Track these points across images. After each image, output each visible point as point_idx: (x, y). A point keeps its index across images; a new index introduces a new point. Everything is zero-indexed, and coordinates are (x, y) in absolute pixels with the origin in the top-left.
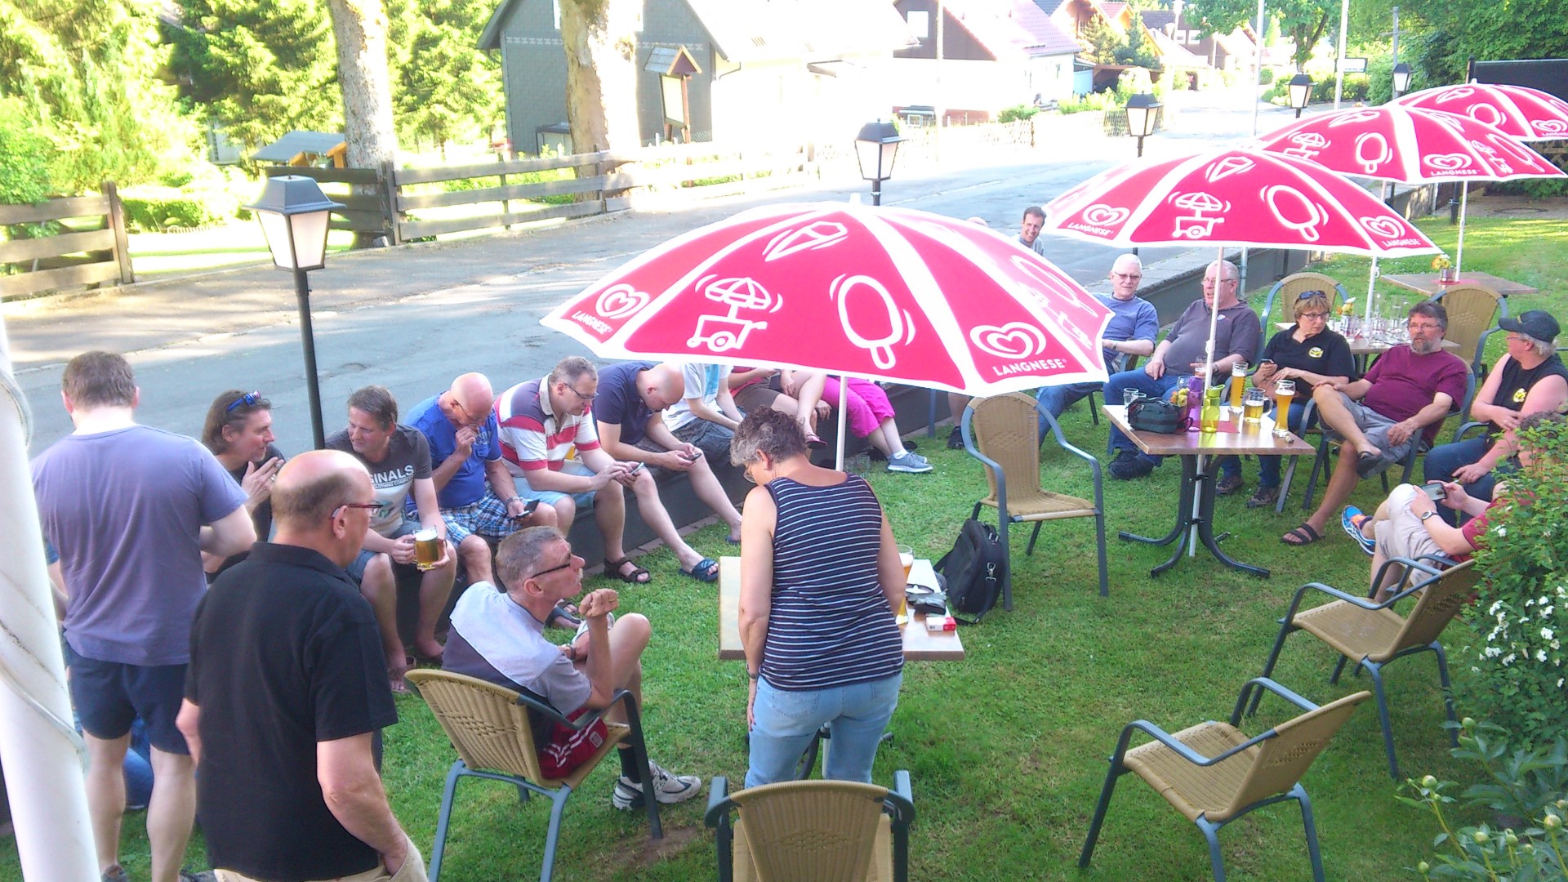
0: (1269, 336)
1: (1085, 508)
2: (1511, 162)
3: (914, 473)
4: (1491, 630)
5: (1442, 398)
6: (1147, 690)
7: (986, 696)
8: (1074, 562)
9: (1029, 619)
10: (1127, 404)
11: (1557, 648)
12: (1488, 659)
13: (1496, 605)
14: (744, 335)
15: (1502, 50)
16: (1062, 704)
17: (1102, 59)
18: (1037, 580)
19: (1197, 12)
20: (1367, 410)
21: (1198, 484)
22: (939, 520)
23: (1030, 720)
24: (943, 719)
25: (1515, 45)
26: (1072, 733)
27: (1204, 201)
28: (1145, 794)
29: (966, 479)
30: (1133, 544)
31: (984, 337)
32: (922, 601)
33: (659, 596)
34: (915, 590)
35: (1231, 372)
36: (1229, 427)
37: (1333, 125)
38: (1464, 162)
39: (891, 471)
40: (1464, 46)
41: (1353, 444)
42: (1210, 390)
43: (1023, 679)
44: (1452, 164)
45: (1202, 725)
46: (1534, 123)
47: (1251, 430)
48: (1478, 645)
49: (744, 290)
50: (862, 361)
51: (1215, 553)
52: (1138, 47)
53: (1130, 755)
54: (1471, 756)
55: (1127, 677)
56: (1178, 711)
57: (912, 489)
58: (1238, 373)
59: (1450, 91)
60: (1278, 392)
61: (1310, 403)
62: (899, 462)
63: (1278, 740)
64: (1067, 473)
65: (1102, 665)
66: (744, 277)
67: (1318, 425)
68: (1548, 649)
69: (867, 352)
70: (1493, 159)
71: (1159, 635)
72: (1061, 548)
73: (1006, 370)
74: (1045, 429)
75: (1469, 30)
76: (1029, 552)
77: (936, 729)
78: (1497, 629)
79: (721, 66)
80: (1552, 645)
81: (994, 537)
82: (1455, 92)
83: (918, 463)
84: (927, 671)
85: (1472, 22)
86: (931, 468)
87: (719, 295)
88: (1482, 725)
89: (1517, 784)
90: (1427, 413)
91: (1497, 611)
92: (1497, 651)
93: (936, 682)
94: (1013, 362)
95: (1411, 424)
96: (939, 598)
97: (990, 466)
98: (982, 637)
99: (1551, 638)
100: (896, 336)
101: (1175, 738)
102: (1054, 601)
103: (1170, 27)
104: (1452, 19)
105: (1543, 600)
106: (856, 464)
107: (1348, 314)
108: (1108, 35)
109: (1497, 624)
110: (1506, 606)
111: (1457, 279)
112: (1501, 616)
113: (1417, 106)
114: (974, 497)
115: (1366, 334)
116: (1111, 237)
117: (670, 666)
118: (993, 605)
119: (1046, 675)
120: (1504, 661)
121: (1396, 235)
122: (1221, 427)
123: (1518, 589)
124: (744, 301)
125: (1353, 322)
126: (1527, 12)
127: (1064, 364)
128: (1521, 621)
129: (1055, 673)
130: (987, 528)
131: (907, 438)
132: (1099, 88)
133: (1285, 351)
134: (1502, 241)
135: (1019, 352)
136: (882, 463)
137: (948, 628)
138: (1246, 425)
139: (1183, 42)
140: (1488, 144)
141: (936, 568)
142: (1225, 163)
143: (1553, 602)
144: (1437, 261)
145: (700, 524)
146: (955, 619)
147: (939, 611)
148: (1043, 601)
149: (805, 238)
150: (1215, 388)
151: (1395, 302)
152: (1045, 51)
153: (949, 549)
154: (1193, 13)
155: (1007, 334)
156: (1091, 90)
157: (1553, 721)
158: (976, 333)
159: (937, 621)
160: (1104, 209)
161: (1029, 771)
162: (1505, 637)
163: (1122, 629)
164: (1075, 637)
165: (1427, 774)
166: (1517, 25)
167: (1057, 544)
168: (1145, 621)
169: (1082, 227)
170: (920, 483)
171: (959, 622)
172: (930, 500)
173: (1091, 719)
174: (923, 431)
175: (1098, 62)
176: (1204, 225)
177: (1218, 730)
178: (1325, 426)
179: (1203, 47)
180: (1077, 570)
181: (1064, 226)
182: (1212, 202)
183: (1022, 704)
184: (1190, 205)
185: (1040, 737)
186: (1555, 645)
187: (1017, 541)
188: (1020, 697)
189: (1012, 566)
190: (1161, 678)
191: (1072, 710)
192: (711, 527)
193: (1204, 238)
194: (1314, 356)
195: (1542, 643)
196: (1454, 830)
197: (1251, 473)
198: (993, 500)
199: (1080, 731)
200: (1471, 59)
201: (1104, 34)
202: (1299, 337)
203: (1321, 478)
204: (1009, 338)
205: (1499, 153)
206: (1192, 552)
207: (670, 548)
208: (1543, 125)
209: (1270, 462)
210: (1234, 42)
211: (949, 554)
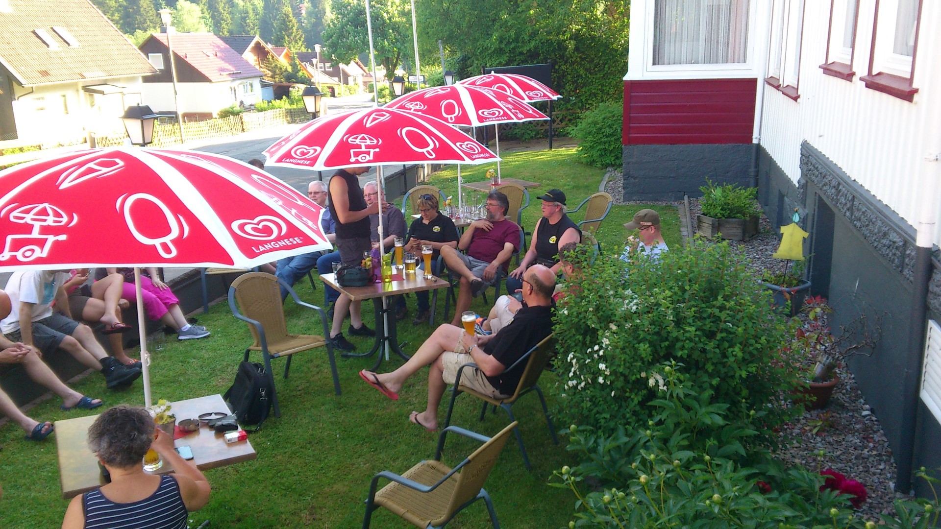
0: (409, 224)
1: (319, 341)
2: (522, 112)
3: (198, 339)
4: (570, 371)
5: (508, 246)
6: (376, 449)
7: (272, 479)
8: (316, 377)
9: (293, 421)
10: (336, 272)
11: (608, 374)
12: (570, 388)
13: (571, 356)
14: (48, 246)
15: (495, 63)
16: (324, 471)
17: (277, 80)
18: (294, 393)
19: (328, 52)
20: (471, 258)
21: (385, 315)
22: (220, 367)
23: (305, 487)
24: (244, 501)
25: (502, 61)
26: (334, 489)
27: (366, 139)
28: (387, 518)
29: (235, 336)
30: (351, 359)
31: (241, 227)
32: (219, 423)
33: (10, 460)
34: (213, 417)
35: (394, 244)
36: (398, 278)
37: (427, 96)
38: (499, 113)
39: (181, 340)
40: (476, 62)
41: (466, 278)
42: (384, 257)
43: (296, 461)
44: (494, 114)
45: (418, 465)
46: (527, 93)
47: (411, 277)
48: (564, 381)
49: (44, 212)
50: (151, 254)
51: (401, 355)
52: (298, 72)
53: (379, 496)
54: (578, 447)
55: (363, 444)
56: (398, 458)
57: (198, 349)
58: (398, 245)
59: (481, 78)
60: (423, 252)
61: (440, 257)
62: (186, 333)
63: (470, 464)
64: (301, 322)
65: (346, 440)
66: (42, 203)
67: (445, 271)
68: (604, 376)
69: (154, 247)
70: (513, 111)
71: (377, 413)
72: (306, 370)
73: (262, 249)
74: (285, 294)
75: (478, 54)
76: (286, 376)
77: (240, 509)
78: (573, 370)
79: (18, 91)
80: (606, 373)
81: (262, 370)
82: (484, 78)
83: (199, 332)
84: (228, 470)
85: (478, 49)
86: (209, 333)
87: (23, 218)
88: (581, 428)
89: (605, 459)
90: (502, 256)
91: (571, 359)
92: (575, 382)
93: (235, 477)
94: (266, 242)
95: (496, 263)
96: (231, 417)
97: (253, 324)
98: (263, 439)
99: (605, 369)
100: (175, 233)
101: (404, 477)
102: (308, 405)
103: (314, 61)
104: (469, 47)
105: (596, 348)
106: (154, 339)
107: (450, 205)
108: (279, 66)
109: (573, 366)
110: (577, 355)
111: (500, 183)
112: (574, 361)
113: (469, 84)
114: (243, 347)
115: (462, 216)
116: (312, 165)
117: (26, 511)
118: (267, 416)
119: (311, 454)
120: (579, 387)
121: (477, 152)
122: (393, 278)
123: (580, 344)
124: (45, 220)
125: (453, 209)
126: (505, 42)
127: (301, 240)
128: (587, 362)
129: (316, 452)
130: (257, 366)
131: (189, 316)
132: (278, 97)
133: (420, 231)
134: (513, 163)
135: (270, 236)
136: (174, 336)
137: (242, 439)
138: (408, 275)
139: (323, 70)
140: (509, 103)
141: (226, 397)
142: (373, 116)
143: (601, 348)
144: (488, 173)
145: (38, 400)
146: (245, 431)
147: (233, 428)
148: (301, 406)
149: (90, 171)
150: (387, 255)
151: (473, 196)
152: (240, 75)
153: (231, 384)
154: (326, 52)
155: (258, 224)
156: (273, 98)
157: (613, 417)
158: (235, 225)
159: (233, 435)
160: (305, 148)
161: (309, 522)
162: (578, 373)
163: (354, 414)
164: (325, 425)
165: (564, 465)
166: (501, 49)
167: (303, 368)
168: (367, 406)
169: (291, 160)
170: (203, 345)
171: (249, 432)
172: (212, 354)
173: (344, 477)
174: (201, 310)
175: (275, 82)
176: (368, 153)
177: (429, 466)
178: (449, 269)
179: (335, 72)
180: (319, 382)
181: (280, 160)
182: (370, 139)
183: (297, 478)
184: (358, 141)
185: (313, 497)
186: (607, 373)
187: (278, 370)
188: (295, 473)
189: (276, 388)
190: (384, 440)
191: (331, 474)
192: (47, 402)
193: (369, 161)
194: (436, 231)
195: (600, 372)
196: (584, 496)
197: (412, 304)
198: (257, 346)
199: (339, 487)
200: (483, 67)
201: (276, 65)
202: (426, 222)
203: (451, 301)
204: (260, 226)
205: (516, 108)
206: (387, 357)
207: (14, 422)
208: (531, 94)
209: (422, 294)
210: (352, 69)
211: (232, 388)
